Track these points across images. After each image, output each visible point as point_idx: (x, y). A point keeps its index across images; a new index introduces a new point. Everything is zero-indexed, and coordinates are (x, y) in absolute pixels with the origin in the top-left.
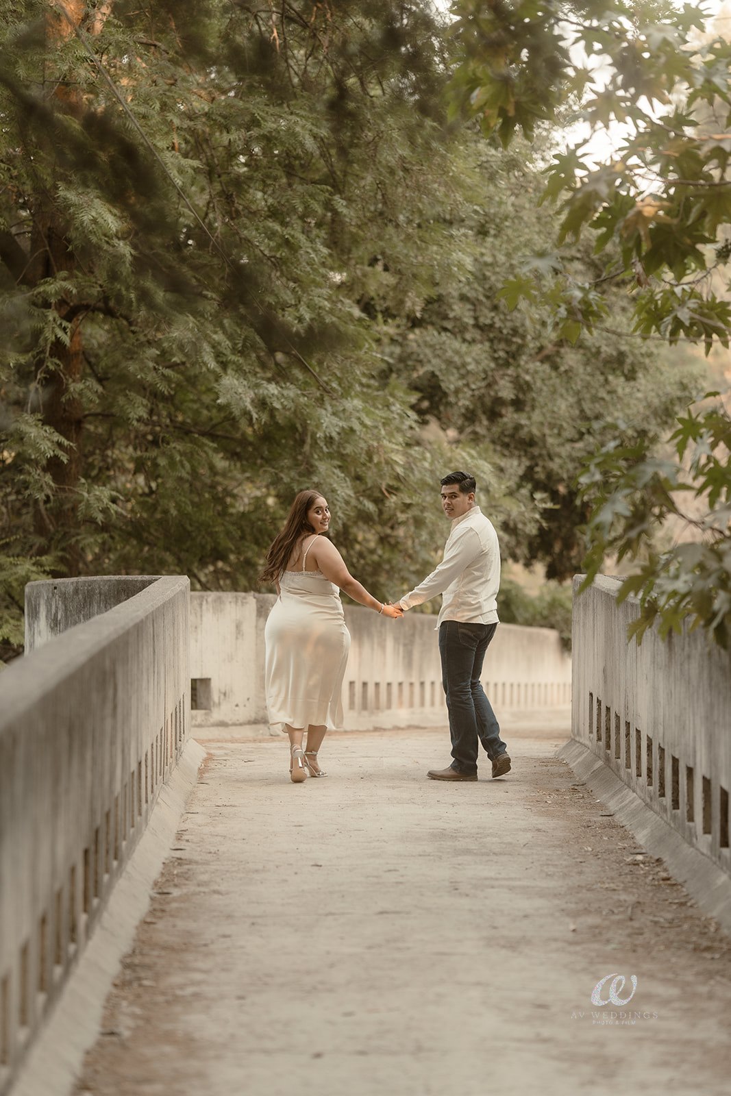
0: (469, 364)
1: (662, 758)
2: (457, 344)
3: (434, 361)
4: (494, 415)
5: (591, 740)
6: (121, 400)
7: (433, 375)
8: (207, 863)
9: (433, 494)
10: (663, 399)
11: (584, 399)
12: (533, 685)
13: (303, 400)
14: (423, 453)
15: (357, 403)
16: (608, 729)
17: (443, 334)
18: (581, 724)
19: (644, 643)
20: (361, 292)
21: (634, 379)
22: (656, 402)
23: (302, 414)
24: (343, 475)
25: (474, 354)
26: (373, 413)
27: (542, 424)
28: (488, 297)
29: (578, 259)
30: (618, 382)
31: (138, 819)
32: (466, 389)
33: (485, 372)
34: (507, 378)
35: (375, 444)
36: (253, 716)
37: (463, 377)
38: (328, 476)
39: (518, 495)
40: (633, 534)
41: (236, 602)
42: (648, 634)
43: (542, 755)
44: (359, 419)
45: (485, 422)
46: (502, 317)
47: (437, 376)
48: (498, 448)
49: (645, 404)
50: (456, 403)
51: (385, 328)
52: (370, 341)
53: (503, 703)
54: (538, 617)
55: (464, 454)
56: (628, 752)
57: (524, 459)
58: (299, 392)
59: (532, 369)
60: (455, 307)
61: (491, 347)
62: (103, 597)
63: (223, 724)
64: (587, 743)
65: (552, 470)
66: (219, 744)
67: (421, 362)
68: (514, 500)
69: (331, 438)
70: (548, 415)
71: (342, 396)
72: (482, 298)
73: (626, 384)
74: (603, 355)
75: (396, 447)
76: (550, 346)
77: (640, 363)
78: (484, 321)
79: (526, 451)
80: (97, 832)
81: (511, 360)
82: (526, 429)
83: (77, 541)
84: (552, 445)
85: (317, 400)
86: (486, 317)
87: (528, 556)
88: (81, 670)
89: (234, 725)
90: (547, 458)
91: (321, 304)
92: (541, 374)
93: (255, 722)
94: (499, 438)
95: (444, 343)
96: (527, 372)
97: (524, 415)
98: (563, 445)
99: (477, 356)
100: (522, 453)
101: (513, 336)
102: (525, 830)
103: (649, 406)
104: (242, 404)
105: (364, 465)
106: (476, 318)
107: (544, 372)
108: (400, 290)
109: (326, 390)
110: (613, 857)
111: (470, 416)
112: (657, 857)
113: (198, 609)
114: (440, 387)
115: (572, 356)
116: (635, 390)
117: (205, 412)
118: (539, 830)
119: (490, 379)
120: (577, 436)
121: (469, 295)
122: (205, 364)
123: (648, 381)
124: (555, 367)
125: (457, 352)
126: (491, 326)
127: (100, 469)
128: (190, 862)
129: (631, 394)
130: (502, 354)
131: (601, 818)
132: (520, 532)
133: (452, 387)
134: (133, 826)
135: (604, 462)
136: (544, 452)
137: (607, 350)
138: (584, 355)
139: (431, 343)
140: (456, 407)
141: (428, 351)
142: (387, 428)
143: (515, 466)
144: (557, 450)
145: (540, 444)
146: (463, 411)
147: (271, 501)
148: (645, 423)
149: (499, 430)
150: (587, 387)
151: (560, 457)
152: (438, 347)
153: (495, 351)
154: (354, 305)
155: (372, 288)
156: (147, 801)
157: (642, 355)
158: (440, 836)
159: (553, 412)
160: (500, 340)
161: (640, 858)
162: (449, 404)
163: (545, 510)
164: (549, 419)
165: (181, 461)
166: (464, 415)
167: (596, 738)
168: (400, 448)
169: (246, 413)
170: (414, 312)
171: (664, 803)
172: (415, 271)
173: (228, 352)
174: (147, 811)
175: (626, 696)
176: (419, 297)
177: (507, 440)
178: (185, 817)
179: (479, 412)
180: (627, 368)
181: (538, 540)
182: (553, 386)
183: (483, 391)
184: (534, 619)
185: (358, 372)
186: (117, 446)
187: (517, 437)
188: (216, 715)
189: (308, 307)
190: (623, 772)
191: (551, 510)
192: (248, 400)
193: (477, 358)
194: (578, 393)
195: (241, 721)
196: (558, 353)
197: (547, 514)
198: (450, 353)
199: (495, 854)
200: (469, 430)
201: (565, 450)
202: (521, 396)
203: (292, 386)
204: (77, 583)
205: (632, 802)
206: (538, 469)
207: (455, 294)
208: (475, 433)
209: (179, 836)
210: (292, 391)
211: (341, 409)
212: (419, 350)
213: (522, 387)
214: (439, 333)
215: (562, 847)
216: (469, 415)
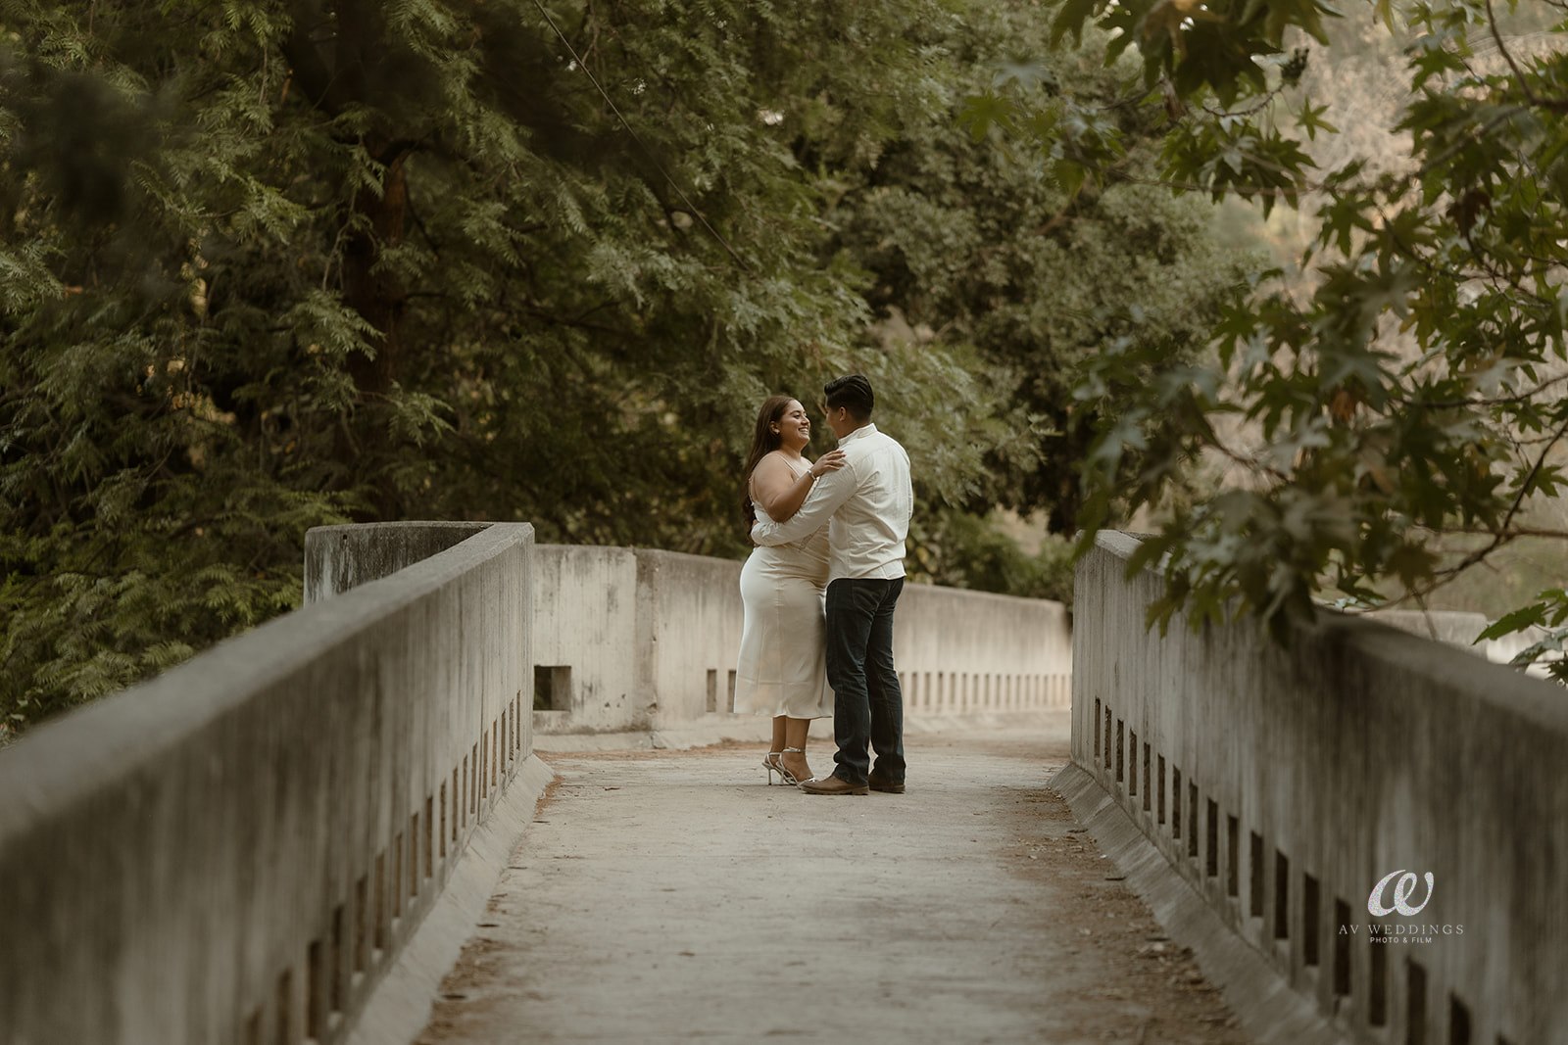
0: (946, 236)
1: (1194, 799)
2: (929, 209)
3: (899, 232)
4: (980, 308)
5: (1097, 766)
6: (453, 273)
7: (896, 249)
8: (527, 948)
9: (889, 413)
10: (1211, 290)
11: (1103, 287)
12: (1028, 677)
13: (708, 279)
14: (877, 356)
15: (785, 285)
16: (1120, 752)
17: (911, 194)
18: (1084, 740)
19: (1171, 633)
20: (797, 133)
21: (1172, 262)
22: (1201, 293)
23: (706, 297)
24: (762, 385)
25: (953, 223)
26: (808, 299)
27: (1045, 320)
28: (973, 146)
29: (1098, 97)
30: (1149, 265)
31: (424, 882)
32: (941, 271)
33: (969, 248)
34: (998, 257)
35: (809, 342)
36: (630, 719)
37: (937, 254)
38: (741, 385)
39: (1010, 417)
40: (1151, 476)
41: (609, 560)
42: (1177, 620)
43: (1029, 785)
44: (786, 306)
45: (969, 317)
46: (992, 173)
47: (902, 253)
48: (986, 352)
49: (1185, 295)
50: (928, 290)
51: (830, 183)
52: (806, 200)
53: (987, 701)
54: (1037, 584)
55: (933, 358)
56: (1147, 787)
57: (1019, 368)
58: (703, 268)
59: (1033, 245)
60: (929, 158)
61: (976, 214)
62: (410, 552)
63: (587, 731)
64: (1092, 769)
65: (1058, 383)
66: (577, 762)
67: (880, 232)
68: (1002, 424)
69: (747, 332)
70: (1053, 308)
71: (764, 275)
72: (964, 146)
73: (1161, 268)
74: (1130, 228)
75: (838, 347)
76: (1058, 215)
77: (1180, 240)
78: (968, 178)
79: (1023, 358)
80: (338, 914)
81: (1004, 233)
82: (1023, 327)
83: (392, 470)
84: (1059, 350)
85: (728, 279)
86: (971, 173)
87: (1023, 500)
89: (603, 732)
90: (1051, 367)
91: (736, 146)
92: (1044, 252)
93: (633, 729)
94: (986, 338)
95: (913, 207)
96: (1025, 249)
97: (1021, 308)
98: (1073, 349)
99: (956, 225)
100: (1018, 360)
101: (1008, 199)
102: (997, 901)
103: (1191, 299)
104: (621, 281)
105: (793, 370)
106: (957, 175)
107: (1049, 249)
108: (849, 131)
109: (741, 264)
110: (1121, 945)
111: (948, 308)
112: (1183, 947)
113: (554, 568)
114: (906, 267)
115: (1088, 229)
116: (1173, 277)
117: (578, 297)
118: (1016, 901)
119: (975, 258)
120: (1092, 338)
121: (948, 142)
122: (570, 225)
123: (1189, 264)
124: (1065, 244)
125: (930, 220)
126: (978, 185)
127: (434, 372)
128: (503, 946)
129: (1167, 282)
130: (991, 223)
131: (1106, 883)
132: (1014, 468)
133: (922, 267)
134: (414, 894)
135: (1111, 368)
136: (1048, 359)
137: (1135, 222)
138: (1105, 228)
139: (895, 206)
140: (927, 296)
141: (890, 218)
142: (827, 320)
143: (1007, 378)
144: (1066, 356)
145: (1043, 348)
146: (937, 300)
147: (670, 419)
148: (1185, 323)
149: (987, 327)
150: (1107, 272)
151: (1069, 366)
152: (903, 212)
153: (982, 220)
154: (787, 150)
155: (812, 127)
156: (443, 854)
157: (1183, 229)
158: (872, 909)
159: (1061, 304)
160: (989, 205)
161: (1159, 947)
162: (918, 291)
163: (1048, 438)
164: (1055, 314)
165: (536, 361)
166: (938, 306)
167: (1104, 764)
168: (844, 349)
169: (629, 297)
170: (867, 161)
171: (1196, 865)
172: (868, 101)
173: (605, 211)
174: (443, 870)
175: (1146, 707)
176: (874, 140)
177: (996, 341)
178: (505, 875)
179: (960, 302)
180: (1162, 246)
181: (1038, 479)
182: (1061, 269)
183: (964, 273)
184: (1031, 585)
185: (786, 242)
186: (458, 339)
187: (1010, 337)
188: (578, 719)
189: (718, 149)
190: (1139, 815)
191: (1056, 438)
192: (631, 277)
193: (957, 227)
194: (1094, 280)
195: (613, 727)
196: (1069, 225)
197: (1048, 444)
198: (920, 221)
199: (950, 938)
200: (946, 327)
201: (1077, 356)
202: (1017, 282)
203: (692, 260)
204: (375, 530)
205: (1151, 860)
206: (1039, 382)
207: (929, 140)
208: (954, 331)
209: (493, 905)
210: (693, 267)
211: (761, 292)
212: (878, 217)
213: (1020, 270)
214: (907, 194)
215: (1048, 928)
216: (945, 306)
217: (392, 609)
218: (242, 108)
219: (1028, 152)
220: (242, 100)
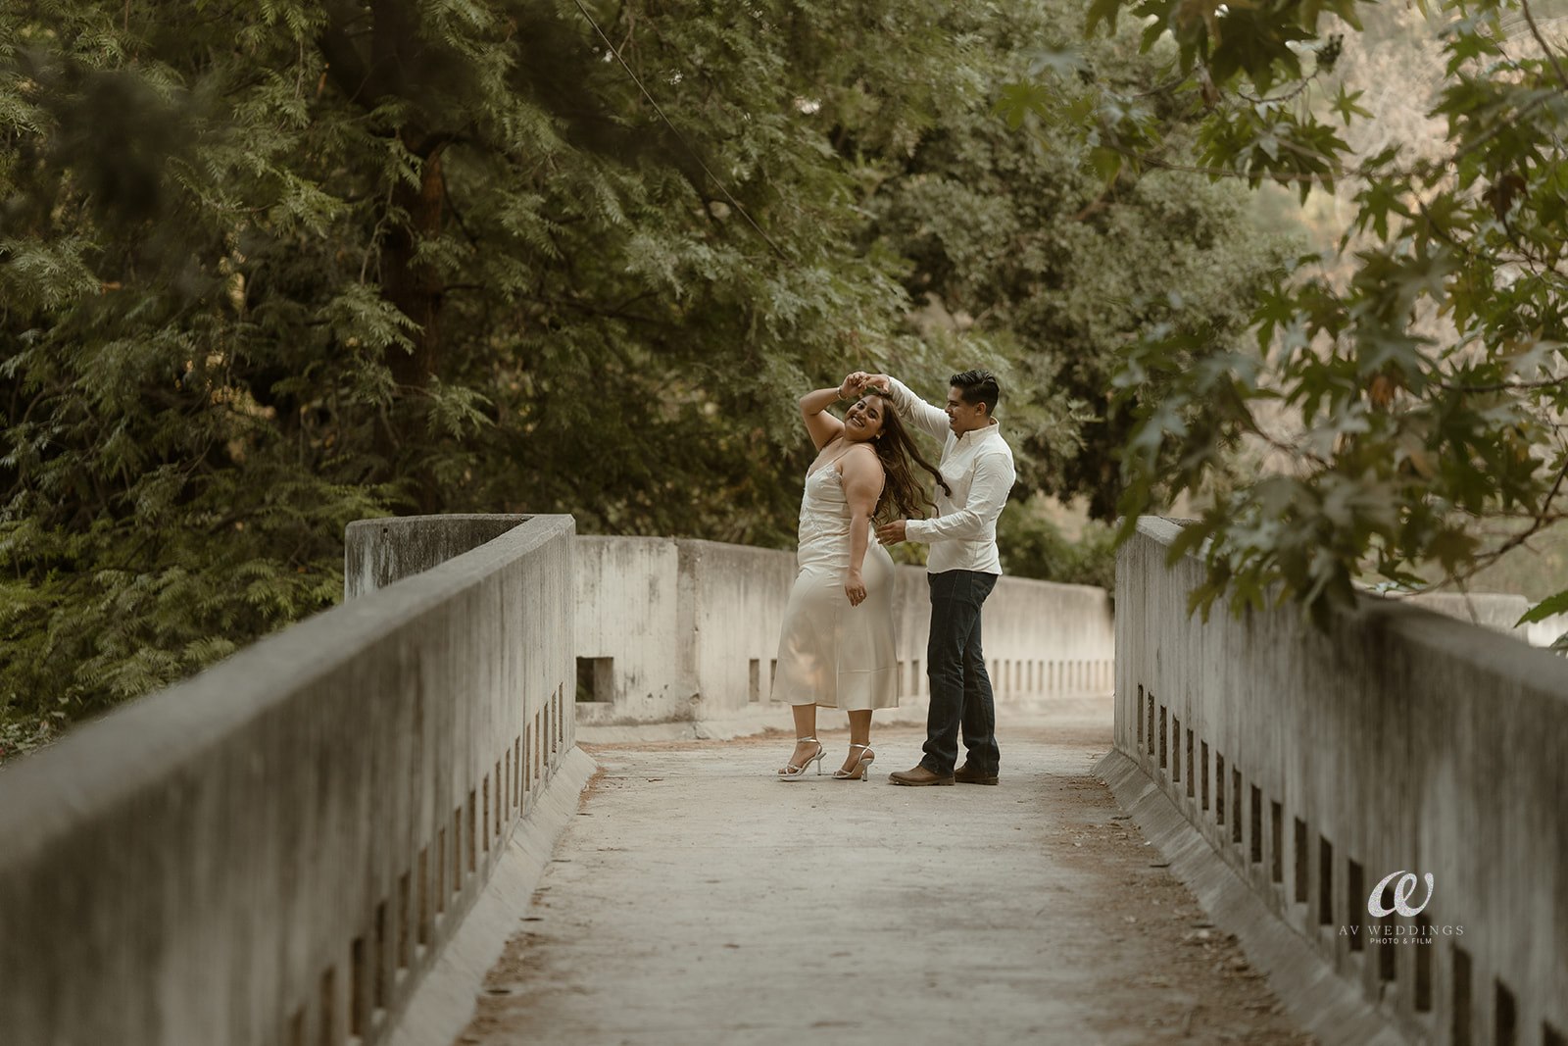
0: (984, 224)
1: (1237, 785)
2: (967, 197)
3: (937, 219)
4: (1018, 294)
5: (1140, 753)
6: (491, 265)
7: (934, 237)
8: (571, 941)
10: (1249, 274)
11: (1141, 273)
12: (1070, 663)
13: (747, 268)
14: (915, 344)
15: (824, 273)
16: (1163, 738)
17: (949, 182)
18: (1127, 729)
19: (1213, 619)
20: (834, 121)
21: (1209, 247)
22: (1238, 278)
23: (744, 287)
24: (801, 373)
25: (990, 210)
26: (846, 288)
27: (1084, 306)
28: (1010, 133)
29: (1134, 84)
30: (1187, 250)
31: (468, 876)
32: (979, 258)
33: (1007, 235)
34: (1036, 243)
35: (848, 331)
36: (673, 710)
37: (975, 241)
38: (781, 374)
39: (1050, 403)
40: (1191, 462)
41: (650, 550)
42: (1219, 606)
43: (1071, 772)
44: (825, 295)
45: (1008, 304)
46: (1029, 159)
47: (940, 240)
48: (1025, 339)
49: (1223, 280)
50: (967, 277)
51: (867, 172)
52: (843, 188)
53: (1030, 688)
54: (1079, 570)
55: (972, 346)
56: (1190, 773)
57: (1059, 354)
58: (741, 257)
59: (1070, 231)
60: (966, 146)
61: (1014, 201)
62: (451, 545)
63: (630, 722)
64: (1135, 756)
65: (1097, 369)
66: (620, 753)
67: (918, 220)
68: (1041, 410)
69: (787, 321)
70: (1092, 294)
71: (802, 264)
72: (1001, 133)
73: (1198, 253)
74: (1167, 214)
75: (877, 335)
76: (1096, 201)
77: (1218, 225)
78: (1005, 165)
79: (1062, 344)
80: (381, 911)
81: (1042, 220)
82: (1062, 314)
83: (431, 463)
84: (1098, 336)
85: (767, 268)
86: (1008, 160)
87: (1064, 486)
88: (349, 665)
89: (646, 723)
90: (1090, 353)
91: (773, 136)
92: (1082, 239)
93: (676, 719)
94: (1025, 324)
95: (950, 194)
96: (1063, 235)
97: (1060, 295)
98: (1112, 335)
99: (994, 212)
100: (1057, 346)
101: (1045, 186)
102: (1041, 889)
103: (1229, 284)
104: (659, 271)
105: (833, 359)
106: (994, 162)
107: (1087, 235)
108: (886, 119)
109: (779, 253)
110: (1166, 932)
111: (986, 296)
112: (1228, 933)
113: (596, 560)
114: (944, 254)
115: (1126, 214)
116: (1210, 261)
117: (617, 287)
118: (1061, 889)
119: (1013, 244)
120: (1131, 323)
121: (984, 129)
122: (608, 216)
123: (1227, 249)
124: (1103, 231)
125: (968, 207)
126: (1015, 172)
127: (473, 363)
128: (547, 940)
129: (1205, 267)
130: (1029, 210)
131: (1150, 870)
132: (1054, 454)
133: (961, 255)
134: (458, 888)
135: (1150, 355)
136: (1087, 345)
137: (1172, 207)
138: (1142, 213)
139: (933, 194)
140: (966, 283)
141: (928, 205)
142: (866, 308)
143: (1046, 364)
144: (1105, 342)
145: (1082, 334)
146: (975, 287)
147: (710, 408)
148: (1224, 307)
149: (1026, 314)
150: (1145, 258)
151: (1108, 351)
152: (941, 200)
153: (1020, 207)
154: (824, 139)
155: (849, 117)
156: (486, 848)
157: (1220, 214)
158: (917, 898)
159: (1099, 290)
160: (1027, 192)
161: (1204, 934)
162: (956, 278)
163: (1088, 424)
164: (1093, 301)
165: (576, 353)
166: (976, 293)
167: (1147, 750)
168: (883, 337)
169: (667, 287)
170: (904, 149)
171: (1241, 852)
172: (904, 90)
173: (643, 201)
174: (487, 864)
175: (1188, 693)
176: (911, 128)
177: (1035, 328)
178: (548, 868)
179: (998, 289)
180: (1199, 231)
181: (1079, 465)
182: (1099, 255)
183: (1003, 260)
184: (1073, 572)
185: (824, 231)
186: (497, 331)
187: (1049, 323)
188: (621, 710)
189: (755, 139)
190: (1183, 801)
191: (1096, 424)
192: (670, 268)
193: (994, 215)
194: (1132, 265)
195: (656, 718)
196: (1107, 211)
197: (1088, 430)
198: (958, 209)
199: (995, 927)
200: (985, 314)
201: (1116, 342)
202: (1055, 268)
203: (730, 249)
204: (416, 523)
205: (1195, 846)
206: (1078, 368)
207: (966, 128)
208: (993, 318)
209: (537, 899)
210: (732, 256)
211: (800, 280)
212: (916, 205)
213: (1058, 256)
214: (944, 182)
215: (1093, 916)
216: (984, 293)
217: (433, 603)
218: (278, 103)
219: (1065, 139)
220: (278, 95)
